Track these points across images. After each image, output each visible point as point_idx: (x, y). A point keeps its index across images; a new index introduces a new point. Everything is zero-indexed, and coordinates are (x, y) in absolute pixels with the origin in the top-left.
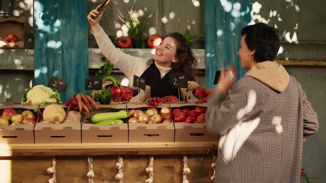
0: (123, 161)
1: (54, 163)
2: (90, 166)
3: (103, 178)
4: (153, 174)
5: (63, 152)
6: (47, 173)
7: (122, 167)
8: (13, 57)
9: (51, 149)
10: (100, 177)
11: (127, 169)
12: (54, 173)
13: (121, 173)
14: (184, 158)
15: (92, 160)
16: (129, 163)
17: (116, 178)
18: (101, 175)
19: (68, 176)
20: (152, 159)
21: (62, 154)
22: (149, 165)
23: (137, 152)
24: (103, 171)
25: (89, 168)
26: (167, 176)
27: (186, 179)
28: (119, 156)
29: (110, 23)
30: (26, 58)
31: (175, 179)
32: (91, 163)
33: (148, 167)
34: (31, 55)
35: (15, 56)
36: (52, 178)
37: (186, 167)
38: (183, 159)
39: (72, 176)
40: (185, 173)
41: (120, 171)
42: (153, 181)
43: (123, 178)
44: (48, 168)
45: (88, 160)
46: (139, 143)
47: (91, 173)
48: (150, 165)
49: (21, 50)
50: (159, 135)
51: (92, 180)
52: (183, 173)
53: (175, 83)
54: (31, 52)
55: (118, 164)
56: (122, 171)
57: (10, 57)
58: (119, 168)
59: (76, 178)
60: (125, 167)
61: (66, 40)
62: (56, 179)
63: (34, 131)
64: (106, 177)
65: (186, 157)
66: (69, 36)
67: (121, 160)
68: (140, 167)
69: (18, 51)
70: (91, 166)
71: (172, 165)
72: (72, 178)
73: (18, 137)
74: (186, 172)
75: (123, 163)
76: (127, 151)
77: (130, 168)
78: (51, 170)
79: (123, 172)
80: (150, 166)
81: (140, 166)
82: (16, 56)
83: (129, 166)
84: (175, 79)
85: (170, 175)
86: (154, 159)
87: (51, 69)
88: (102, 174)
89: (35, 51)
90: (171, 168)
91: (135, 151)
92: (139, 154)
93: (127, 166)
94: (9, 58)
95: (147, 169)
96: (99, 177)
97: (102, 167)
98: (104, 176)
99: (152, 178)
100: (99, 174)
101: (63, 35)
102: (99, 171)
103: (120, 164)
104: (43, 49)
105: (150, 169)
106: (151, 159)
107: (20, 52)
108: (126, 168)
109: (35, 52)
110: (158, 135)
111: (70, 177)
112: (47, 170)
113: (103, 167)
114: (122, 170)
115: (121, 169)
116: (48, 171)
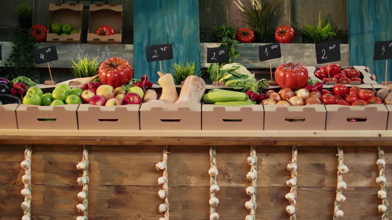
0: (256, 155)
1: (165, 156)
2: (212, 161)
3: (229, 178)
4: (296, 173)
5: (178, 141)
6: (157, 170)
7: (255, 163)
8: (107, 54)
9: (162, 137)
10: (226, 177)
11: (262, 167)
12: (164, 169)
13: (254, 171)
14: (339, 152)
15: (215, 153)
16: (263, 159)
17: (248, 178)
18: (226, 174)
19: (182, 175)
20: (296, 152)
21: (177, 143)
22: (291, 161)
23: (275, 142)
24: (230, 169)
25: (211, 163)
26: (316, 176)
27: (342, 181)
28: (251, 148)
29: (227, 13)
30: (123, 54)
31: (326, 182)
32: (214, 157)
33: (290, 163)
34: (130, 52)
35: (109, 52)
36: (162, 176)
37: (342, 165)
38: (338, 154)
39: (189, 175)
40: (340, 172)
41: (253, 168)
42: (297, 182)
43: (256, 178)
44: (157, 163)
45: (210, 152)
46: (278, 131)
47: (213, 170)
48: (293, 160)
49: (118, 45)
50: (306, 120)
51: (215, 180)
52: (338, 172)
53: (324, 57)
54: (129, 47)
55: (249, 159)
56: (255, 169)
57: (103, 53)
58: (252, 164)
59: (193, 177)
60: (258, 164)
61: (173, 33)
62: (168, 178)
63: (139, 112)
64: (233, 176)
65: (342, 151)
66: (176, 27)
67: (254, 153)
68: (280, 164)
69: (114, 46)
70: (214, 161)
71: (321, 162)
72: (189, 177)
73: (118, 120)
74: (343, 170)
75: (256, 158)
76: (262, 140)
77: (265, 165)
78: (161, 165)
79: (257, 169)
80: (293, 163)
81: (279, 162)
82: (111, 52)
83: (263, 162)
84: (324, 51)
85: (320, 176)
86: (298, 152)
87: (154, 68)
88: (229, 172)
89: (134, 45)
90: (320, 167)
91: (274, 140)
92: (279, 145)
93: (261, 163)
94: (103, 55)
95: (289, 166)
96: (224, 176)
97: (228, 164)
98: (231, 175)
99: (295, 178)
100: (224, 172)
101: (169, 27)
102: (224, 169)
103: (253, 158)
104: (144, 43)
105: (293, 166)
106: (294, 152)
107: (116, 47)
108: (260, 166)
109: (135, 48)
110: (304, 120)
111: (186, 176)
112: (156, 165)
113: (230, 164)
114: (256, 167)
115: (254, 165)
116: (158, 167)
